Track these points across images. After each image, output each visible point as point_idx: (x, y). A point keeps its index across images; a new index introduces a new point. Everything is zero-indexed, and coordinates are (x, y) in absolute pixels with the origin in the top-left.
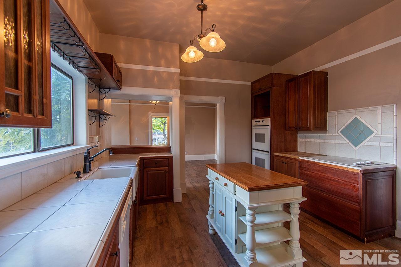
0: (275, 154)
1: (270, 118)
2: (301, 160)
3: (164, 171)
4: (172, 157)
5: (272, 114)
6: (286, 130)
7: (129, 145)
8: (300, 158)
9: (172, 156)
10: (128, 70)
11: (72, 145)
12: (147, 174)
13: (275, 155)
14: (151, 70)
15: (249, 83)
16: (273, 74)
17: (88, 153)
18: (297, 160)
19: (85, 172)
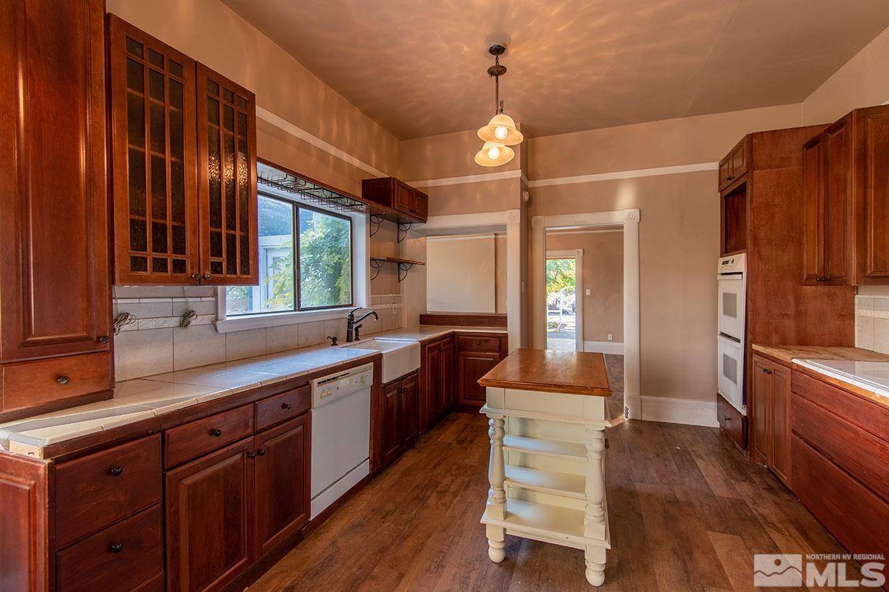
0: (755, 347)
1: (744, 254)
2: (798, 365)
3: (492, 359)
4: (506, 336)
5: (749, 242)
6: (802, 285)
7: (494, 312)
8: (794, 360)
9: (507, 334)
10: (436, 188)
11: (351, 305)
12: (465, 360)
13: (756, 351)
14: (471, 181)
15: (714, 166)
16: (750, 138)
17: (352, 316)
18: (790, 366)
19: (349, 340)
